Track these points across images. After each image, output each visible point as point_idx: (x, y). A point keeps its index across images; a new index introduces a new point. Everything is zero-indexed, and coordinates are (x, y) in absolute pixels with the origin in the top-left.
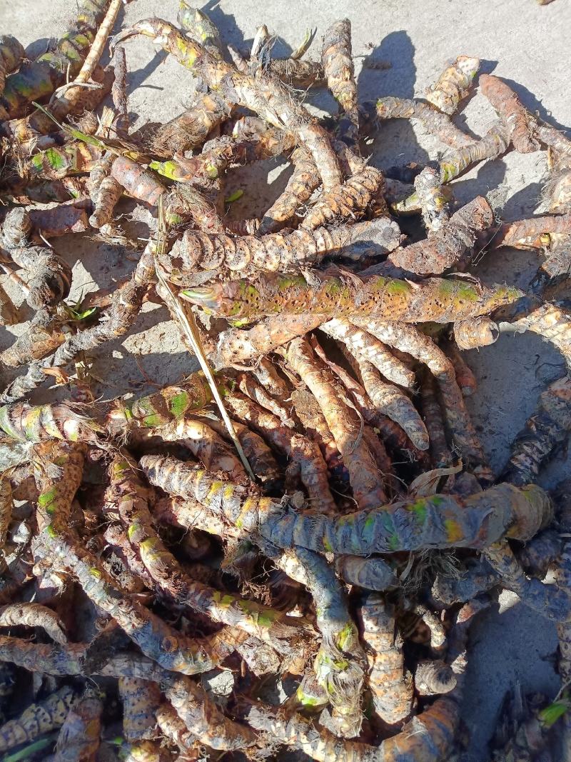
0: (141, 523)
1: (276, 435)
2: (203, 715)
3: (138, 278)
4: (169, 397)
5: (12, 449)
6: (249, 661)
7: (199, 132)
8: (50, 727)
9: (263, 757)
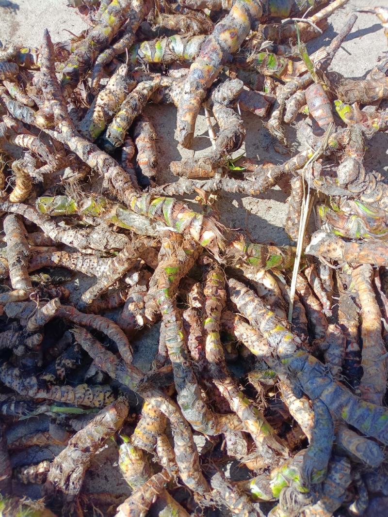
0: (216, 319)
1: (315, 315)
2: (192, 460)
3: (287, 167)
4: (271, 253)
5: (151, 224)
6: (229, 443)
7: (372, 97)
8: (89, 404)
9: (204, 505)
